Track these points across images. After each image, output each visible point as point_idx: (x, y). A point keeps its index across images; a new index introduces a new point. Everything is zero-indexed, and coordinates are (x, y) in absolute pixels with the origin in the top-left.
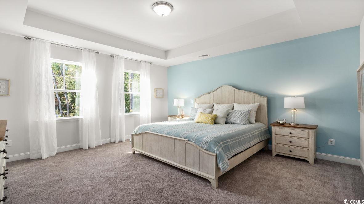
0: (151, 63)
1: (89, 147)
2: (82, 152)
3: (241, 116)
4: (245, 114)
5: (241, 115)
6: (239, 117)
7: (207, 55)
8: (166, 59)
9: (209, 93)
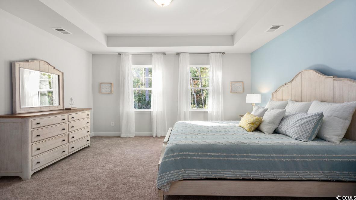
0: (223, 53)
1: (156, 136)
2: (151, 140)
3: (297, 125)
4: (305, 120)
5: (297, 122)
6: (294, 125)
7: (279, 27)
8: (233, 45)
9: (285, 84)
